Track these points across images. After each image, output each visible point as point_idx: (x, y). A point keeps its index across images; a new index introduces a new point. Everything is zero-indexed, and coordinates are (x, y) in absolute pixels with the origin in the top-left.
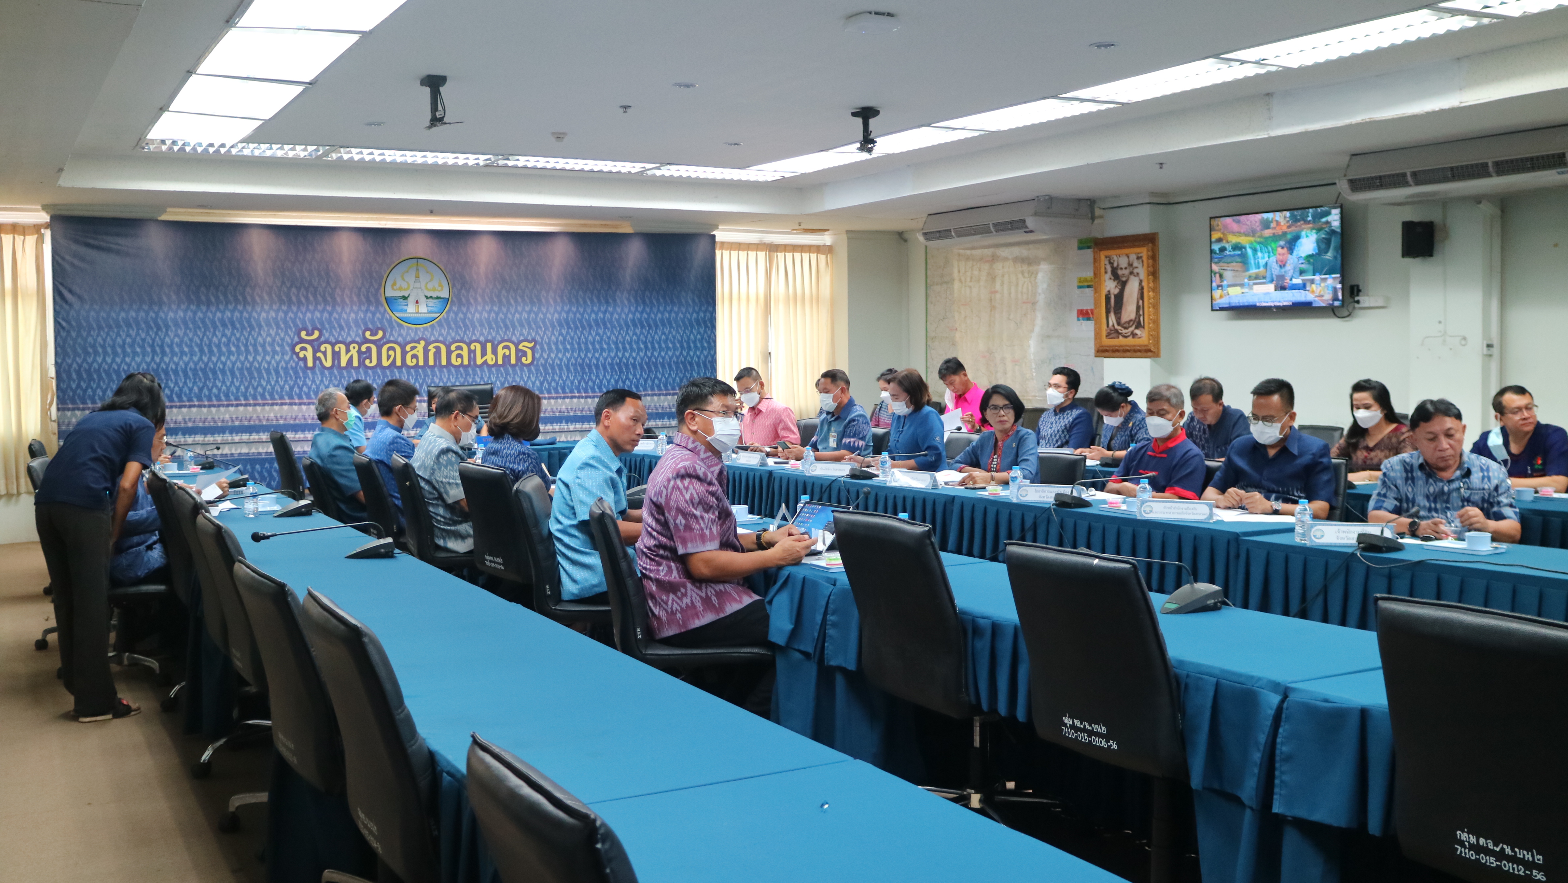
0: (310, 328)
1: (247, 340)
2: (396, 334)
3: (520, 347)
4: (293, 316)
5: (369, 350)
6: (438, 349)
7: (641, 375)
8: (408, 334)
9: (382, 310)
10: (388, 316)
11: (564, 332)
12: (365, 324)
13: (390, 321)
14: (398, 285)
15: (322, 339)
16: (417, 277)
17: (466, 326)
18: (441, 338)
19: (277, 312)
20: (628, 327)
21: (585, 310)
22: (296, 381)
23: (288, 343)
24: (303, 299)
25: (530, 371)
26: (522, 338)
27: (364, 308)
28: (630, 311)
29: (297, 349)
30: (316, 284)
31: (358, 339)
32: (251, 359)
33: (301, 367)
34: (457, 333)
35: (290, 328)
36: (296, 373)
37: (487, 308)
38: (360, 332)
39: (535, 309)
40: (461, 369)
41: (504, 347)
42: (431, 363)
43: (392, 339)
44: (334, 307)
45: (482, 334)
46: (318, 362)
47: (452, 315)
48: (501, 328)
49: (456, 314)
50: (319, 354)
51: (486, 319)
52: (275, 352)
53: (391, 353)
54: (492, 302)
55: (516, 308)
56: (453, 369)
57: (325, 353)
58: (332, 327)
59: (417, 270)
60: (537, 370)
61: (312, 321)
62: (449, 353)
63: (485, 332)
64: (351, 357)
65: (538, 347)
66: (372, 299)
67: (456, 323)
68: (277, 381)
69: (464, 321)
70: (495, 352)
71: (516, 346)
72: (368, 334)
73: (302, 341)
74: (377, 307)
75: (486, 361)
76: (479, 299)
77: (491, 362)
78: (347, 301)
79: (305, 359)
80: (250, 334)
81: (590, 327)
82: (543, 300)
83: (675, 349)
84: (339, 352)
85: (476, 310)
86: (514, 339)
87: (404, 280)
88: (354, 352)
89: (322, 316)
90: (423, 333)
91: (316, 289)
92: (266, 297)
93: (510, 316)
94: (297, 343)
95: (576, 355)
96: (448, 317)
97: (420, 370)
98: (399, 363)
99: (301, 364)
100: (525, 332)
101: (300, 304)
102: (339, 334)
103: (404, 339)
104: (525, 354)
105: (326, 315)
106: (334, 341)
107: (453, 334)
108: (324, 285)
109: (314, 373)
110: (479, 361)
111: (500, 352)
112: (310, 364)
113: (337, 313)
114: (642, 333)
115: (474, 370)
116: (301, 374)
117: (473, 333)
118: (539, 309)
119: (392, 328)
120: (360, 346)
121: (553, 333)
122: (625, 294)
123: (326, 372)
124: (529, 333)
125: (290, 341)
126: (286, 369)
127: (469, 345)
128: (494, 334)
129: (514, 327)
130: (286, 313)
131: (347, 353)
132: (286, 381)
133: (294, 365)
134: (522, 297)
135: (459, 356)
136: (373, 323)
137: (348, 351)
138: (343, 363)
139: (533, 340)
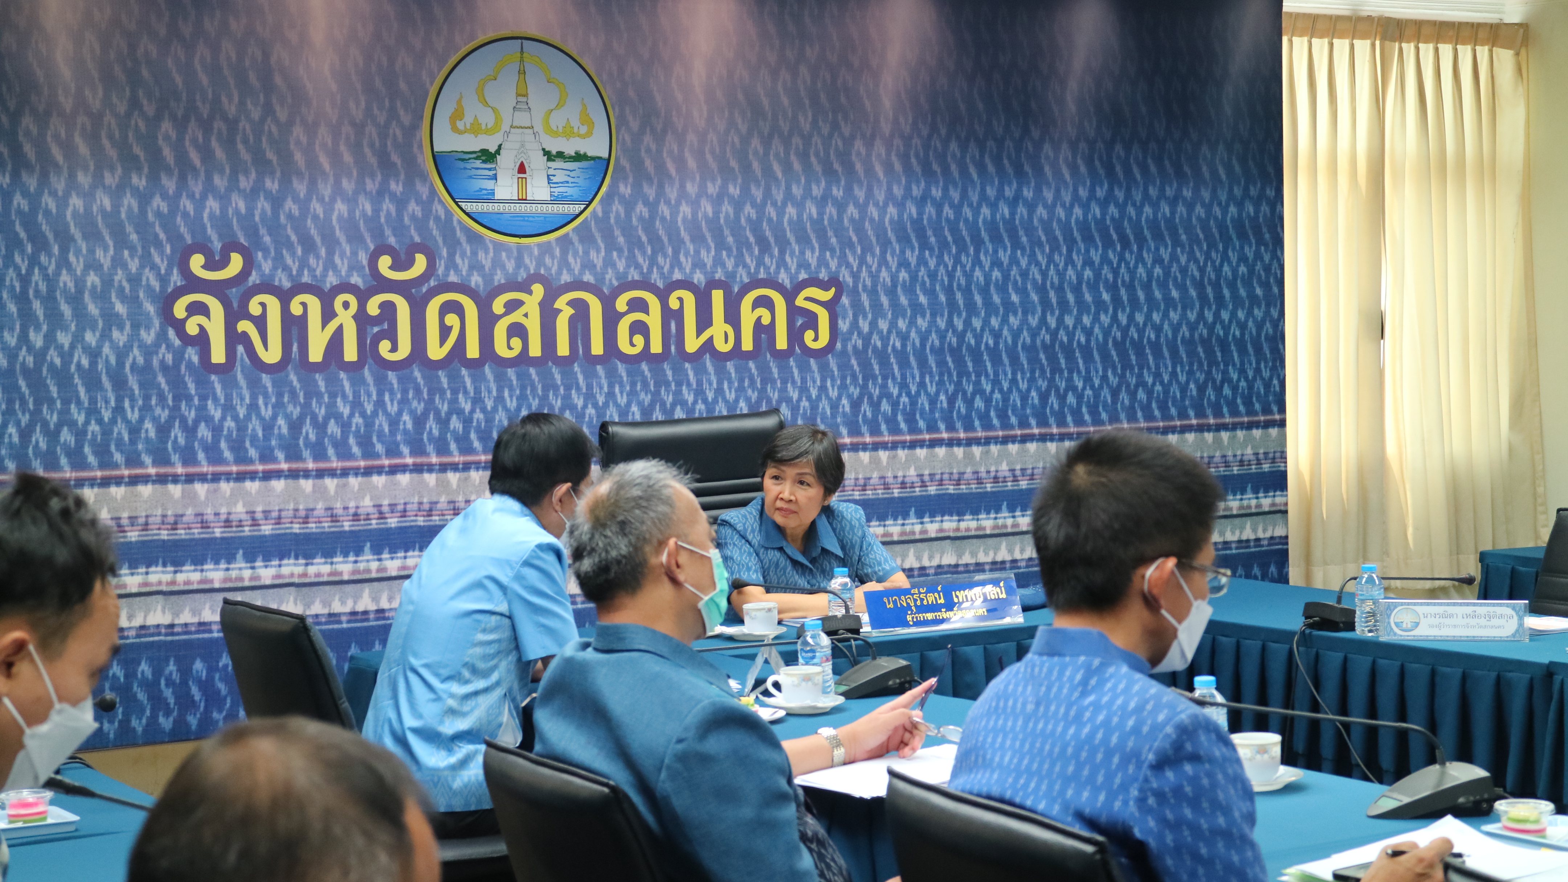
0: (217, 245)
1: (25, 280)
2: (463, 265)
3: (800, 302)
4: (164, 207)
5: (388, 309)
6: (581, 309)
7: (1104, 378)
8: (497, 263)
9: (423, 191)
10: (442, 213)
11: (912, 257)
12: (377, 232)
13: (447, 225)
14: (468, 119)
15: (254, 278)
16: (522, 94)
17: (654, 239)
18: (588, 277)
19: (117, 194)
20: (1071, 242)
21: (964, 195)
22: (176, 408)
23: (149, 289)
24: (195, 157)
25: (824, 369)
26: (803, 276)
27: (371, 186)
28: (1076, 198)
29: (179, 310)
30: (232, 110)
31: (356, 279)
32: (37, 340)
33: (190, 364)
34: (632, 261)
35: (159, 245)
36: (177, 383)
37: (712, 189)
38: (363, 258)
39: (838, 192)
40: (644, 366)
41: (760, 302)
42: (563, 349)
43: (453, 278)
44: (285, 181)
45: (698, 264)
46: (240, 349)
47: (617, 207)
48: (749, 247)
49: (629, 206)
50: (244, 326)
51: (709, 221)
52: (111, 320)
53: (452, 319)
54: (726, 171)
55: (788, 188)
56: (621, 368)
57: (261, 323)
58: (282, 243)
59: (522, 72)
60: (844, 366)
61: (222, 223)
62: (611, 320)
63: (708, 258)
64: (340, 329)
65: (845, 300)
66: (395, 158)
67: (628, 231)
68: (119, 410)
69: (648, 225)
70: (733, 317)
71: (790, 297)
72: (384, 263)
73: (194, 284)
74: (409, 183)
75: (711, 339)
76: (692, 163)
77: (722, 347)
78: (324, 161)
79: (202, 340)
80: (34, 261)
81: (978, 243)
82: (859, 167)
83: (1186, 305)
84: (302, 321)
85: (683, 194)
86: (784, 278)
87: (486, 104)
88: (345, 318)
89: (250, 210)
90: (540, 263)
91: (233, 125)
92: (83, 149)
93: (771, 211)
94: (179, 292)
95: (942, 323)
96: (606, 213)
97: (532, 371)
98: (473, 351)
99: (192, 354)
100: (812, 258)
101: (184, 169)
102: (303, 264)
103: (488, 278)
104: (812, 321)
105: (263, 205)
106: (287, 284)
107: (621, 266)
108: (256, 114)
109: (230, 384)
110: (692, 344)
111: (748, 316)
112: (218, 355)
113: (296, 199)
114: (1105, 259)
115: (678, 370)
116: (192, 387)
117: (676, 263)
118: (849, 190)
119: (453, 244)
120: (363, 297)
121: (883, 262)
122: (1065, 150)
123: (266, 380)
124: (822, 262)
125: (156, 285)
126: (144, 372)
127: (663, 297)
128: (730, 264)
129: (783, 245)
130: (144, 199)
131: (325, 323)
132: (146, 408)
133: (169, 358)
134: (804, 157)
135: (639, 328)
136: (399, 229)
137: (328, 315)
138: (316, 354)
139: (833, 282)
